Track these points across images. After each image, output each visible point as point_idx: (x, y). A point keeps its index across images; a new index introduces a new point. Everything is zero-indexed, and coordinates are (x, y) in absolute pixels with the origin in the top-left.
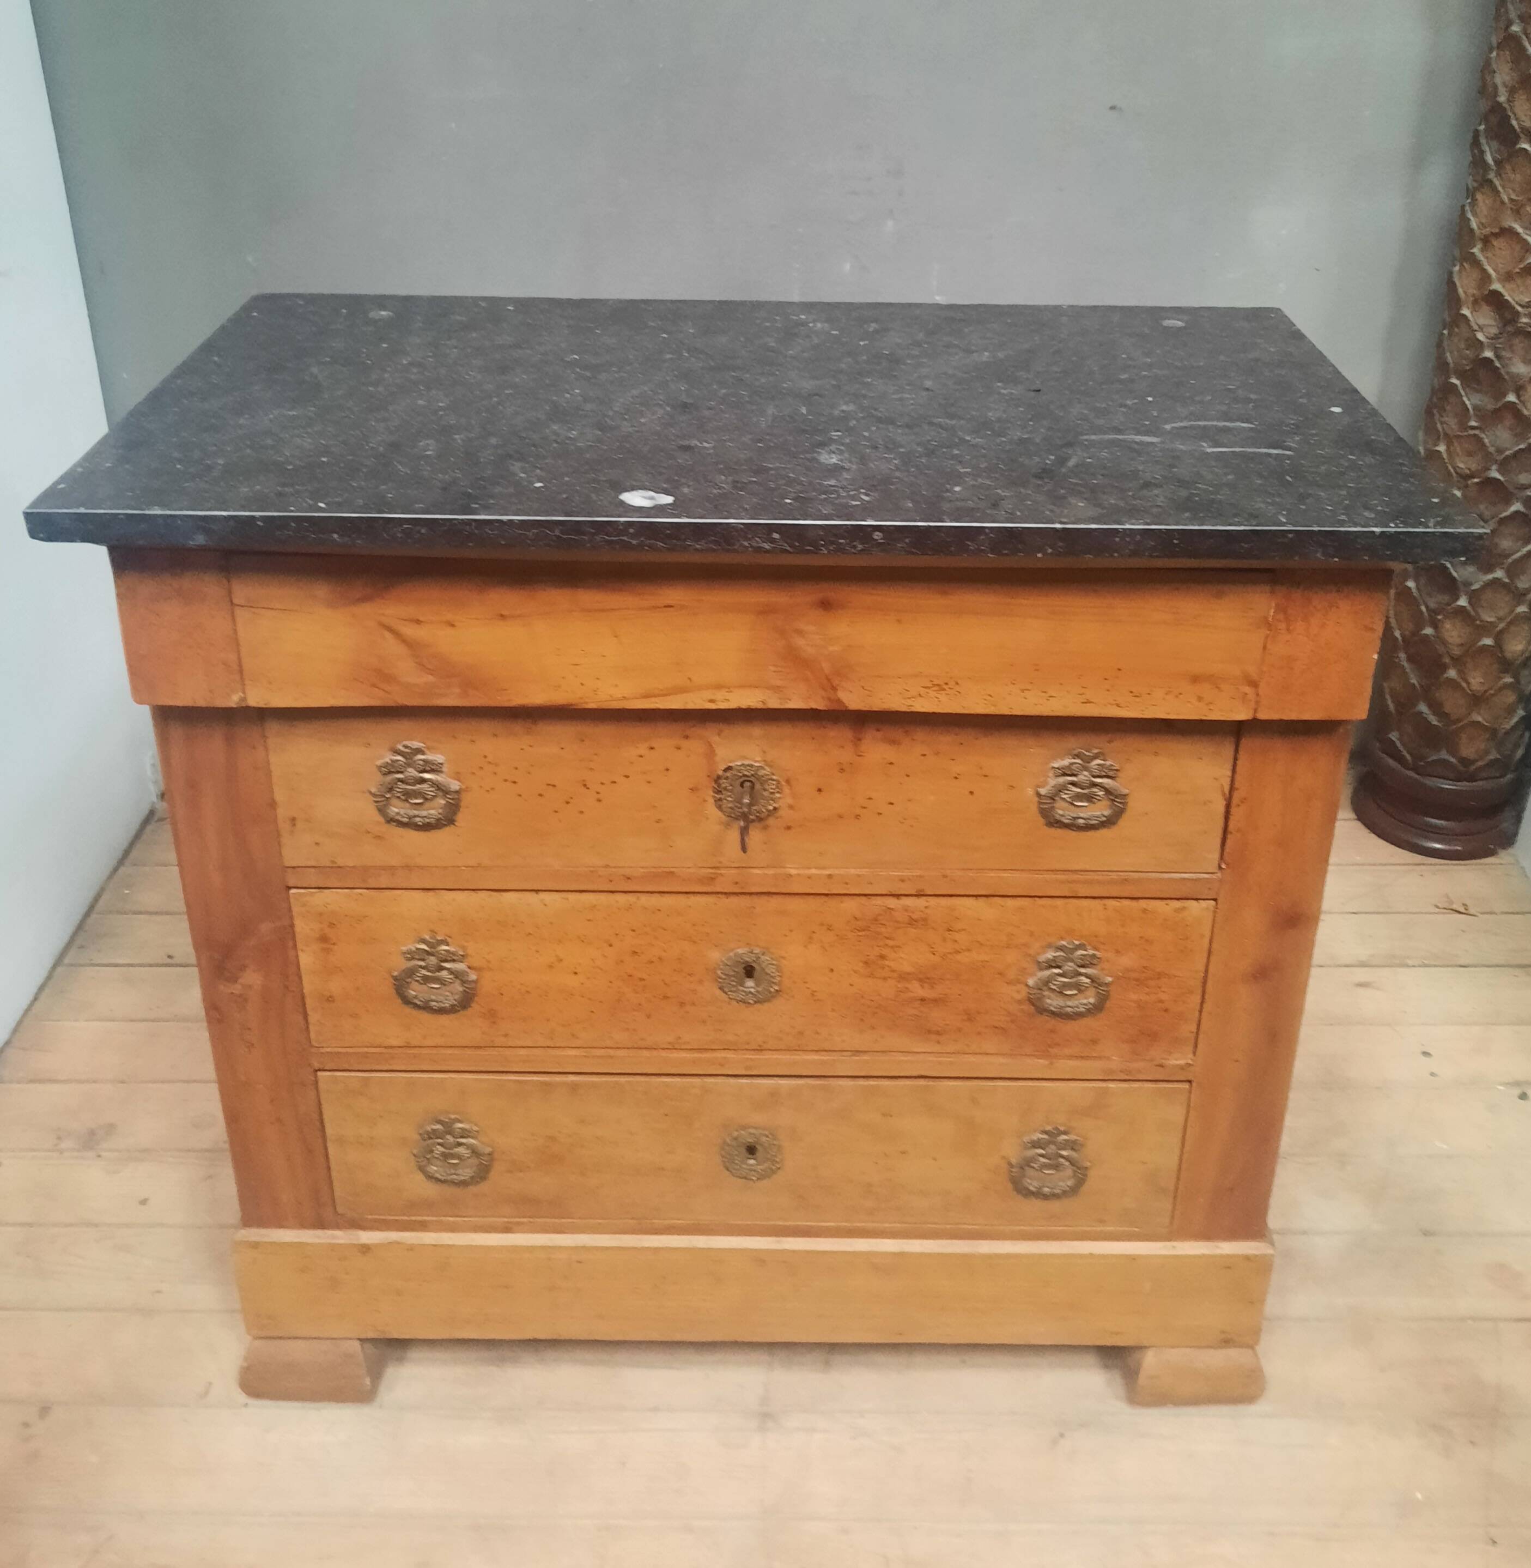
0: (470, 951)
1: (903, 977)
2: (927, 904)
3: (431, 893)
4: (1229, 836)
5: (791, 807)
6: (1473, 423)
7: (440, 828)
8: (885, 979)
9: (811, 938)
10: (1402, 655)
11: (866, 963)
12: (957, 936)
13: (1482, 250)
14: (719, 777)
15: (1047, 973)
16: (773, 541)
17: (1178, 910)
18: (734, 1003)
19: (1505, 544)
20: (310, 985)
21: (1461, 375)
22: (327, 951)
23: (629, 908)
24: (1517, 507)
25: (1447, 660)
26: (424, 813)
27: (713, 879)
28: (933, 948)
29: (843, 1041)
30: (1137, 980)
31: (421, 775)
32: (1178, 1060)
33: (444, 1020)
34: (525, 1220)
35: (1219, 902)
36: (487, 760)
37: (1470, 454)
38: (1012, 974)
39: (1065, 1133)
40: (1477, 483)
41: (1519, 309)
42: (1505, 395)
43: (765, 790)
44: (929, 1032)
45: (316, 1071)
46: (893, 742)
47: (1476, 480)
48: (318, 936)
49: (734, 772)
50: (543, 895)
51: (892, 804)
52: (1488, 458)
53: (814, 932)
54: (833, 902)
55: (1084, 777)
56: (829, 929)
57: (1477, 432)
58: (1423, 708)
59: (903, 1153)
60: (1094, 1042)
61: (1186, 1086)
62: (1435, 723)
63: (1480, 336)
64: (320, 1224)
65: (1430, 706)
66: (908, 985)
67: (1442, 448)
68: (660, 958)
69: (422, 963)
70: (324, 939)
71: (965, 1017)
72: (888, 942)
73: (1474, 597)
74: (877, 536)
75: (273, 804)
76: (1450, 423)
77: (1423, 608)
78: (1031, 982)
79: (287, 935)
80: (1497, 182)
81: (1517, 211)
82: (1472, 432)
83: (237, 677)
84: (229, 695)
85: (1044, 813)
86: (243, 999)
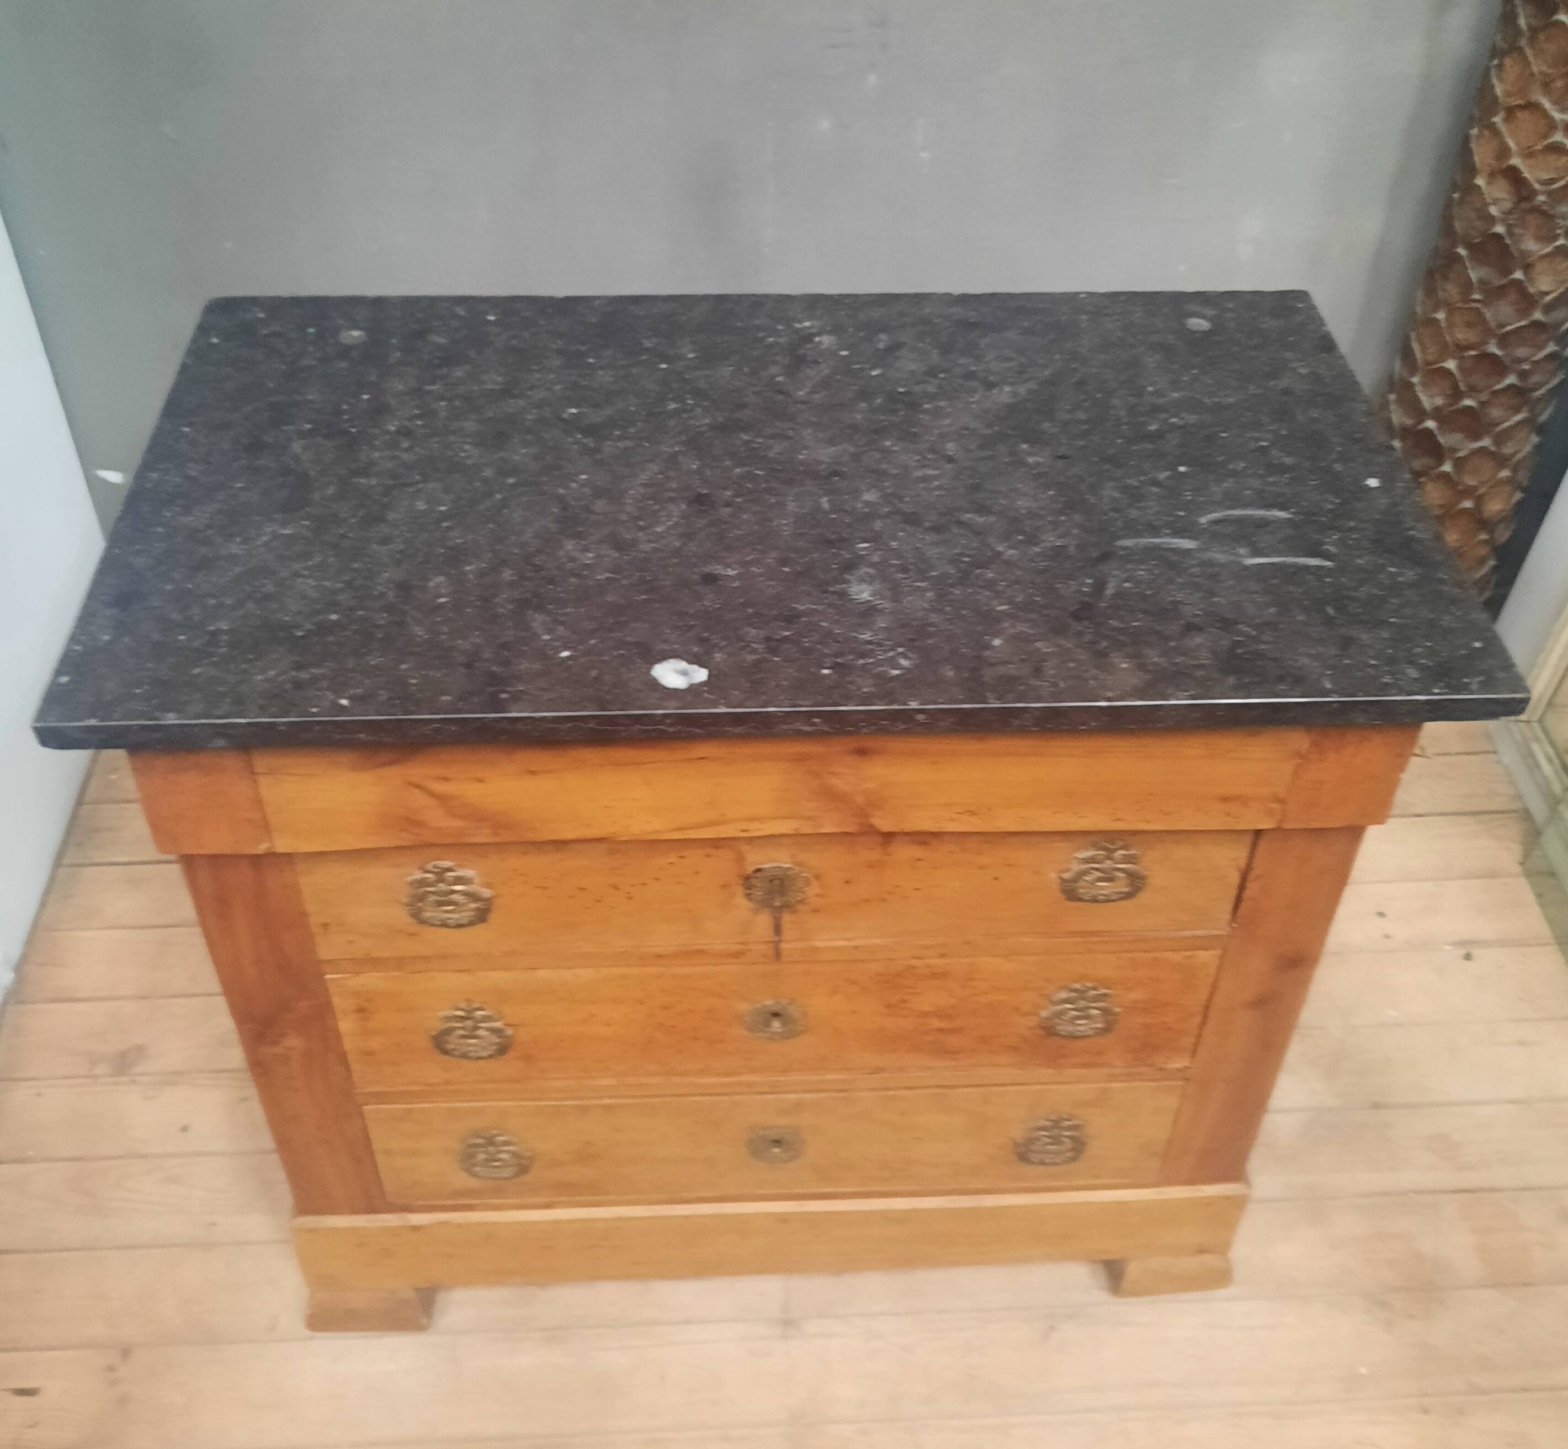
0: (505, 1014)
1: (923, 1015)
3: (466, 974)
5: (819, 897)
6: (1476, 297)
8: (906, 1016)
9: (835, 991)
11: (888, 1006)
12: (976, 984)
13: (1507, 120)
14: (748, 877)
15: (1060, 1008)
16: (813, 724)
17: (1187, 958)
18: (761, 1040)
19: (1496, 413)
20: (350, 1044)
21: (1469, 246)
22: (365, 1019)
23: (661, 976)
24: (1511, 379)
26: (456, 916)
27: (741, 954)
28: (952, 994)
30: (1144, 1009)
32: (1177, 1064)
33: (482, 1063)
34: (565, 1199)
35: (1227, 951)
36: (518, 872)
37: (1469, 325)
38: (1025, 1009)
39: (1069, 1120)
40: (1475, 356)
41: (1537, 186)
42: (1511, 272)
43: (794, 886)
44: (947, 1052)
46: (921, 847)
47: (1473, 353)
48: (355, 1008)
49: (764, 873)
50: (575, 970)
52: (1488, 333)
53: (838, 986)
54: (857, 964)
55: (1107, 863)
56: (854, 984)
57: (1478, 305)
59: (918, 1139)
60: (1100, 1055)
61: (1183, 1083)
63: (1493, 210)
64: (371, 1211)
66: (927, 1020)
67: (1441, 316)
68: (690, 1011)
69: (459, 1025)
71: (980, 1041)
72: (910, 990)
73: (1459, 464)
74: (920, 717)
75: (304, 915)
76: (1451, 291)
78: (1044, 1014)
79: (324, 1011)
80: (1529, 52)
81: (1546, 86)
82: (1474, 305)
83: (262, 831)
84: (256, 845)
85: (1065, 891)
86: (286, 1057)
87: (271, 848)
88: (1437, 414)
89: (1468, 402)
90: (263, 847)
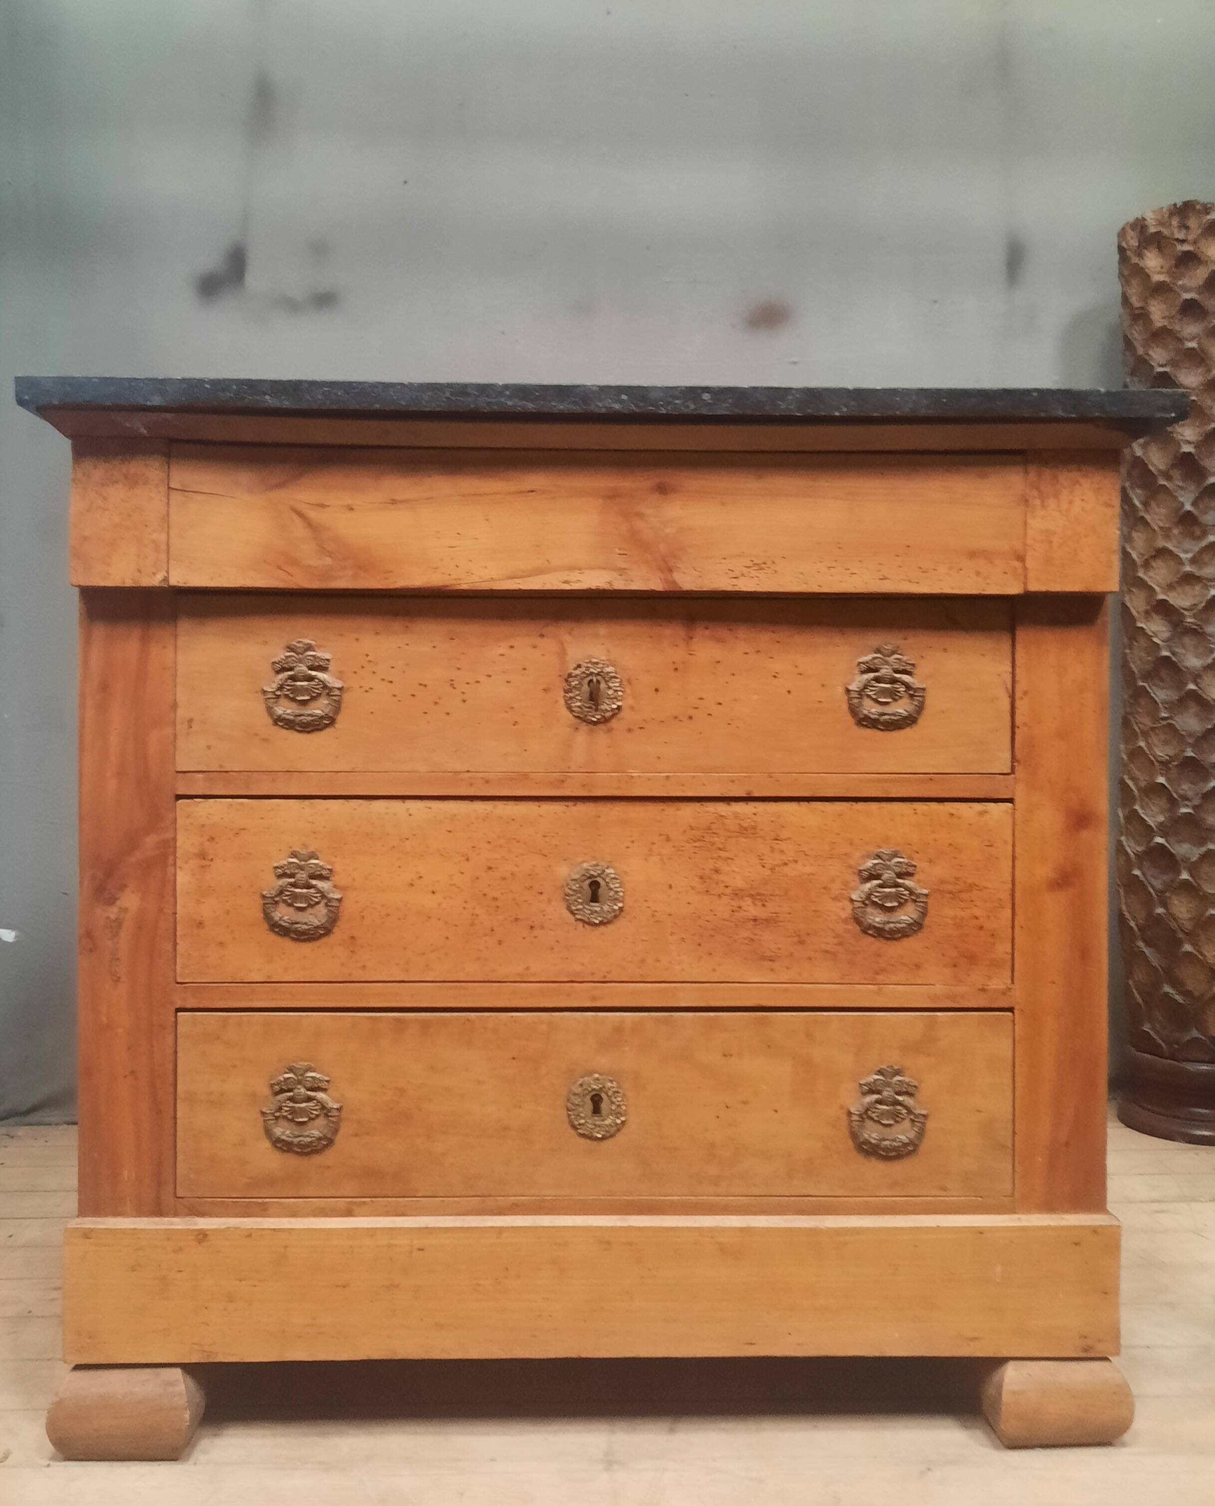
0: (338, 868)
1: (737, 894)
2: (754, 811)
3: (307, 802)
4: (1017, 730)
5: (632, 708)
6: (1164, 715)
7: (320, 730)
8: (719, 896)
9: (651, 850)
10: (1141, 944)
11: (701, 878)
12: (783, 845)
13: (1145, 573)
14: (570, 675)
15: (868, 885)
16: (622, 402)
17: (982, 813)
18: (580, 924)
20: (184, 907)
21: (1147, 677)
22: (203, 868)
23: (486, 818)
25: (1181, 935)
26: (309, 712)
27: (560, 781)
28: (762, 860)
29: (683, 970)
30: (950, 892)
31: (310, 672)
32: (998, 982)
33: (306, 948)
34: (369, 1199)
35: (1017, 801)
36: (369, 658)
37: (1166, 743)
38: (836, 888)
39: (898, 1073)
40: (1177, 766)
41: (1184, 612)
42: (1186, 684)
43: (610, 688)
44: (764, 958)
45: (178, 1010)
46: (720, 640)
48: (197, 851)
49: (583, 669)
50: (410, 804)
51: (720, 704)
52: (1182, 741)
53: (653, 844)
54: (670, 810)
55: (885, 671)
56: (668, 839)
57: (1170, 721)
58: (1167, 989)
59: (745, 1103)
60: (918, 966)
61: (1010, 1014)
62: (1182, 1002)
63: (1157, 641)
64: (159, 1211)
65: (1174, 986)
66: (742, 904)
67: (1142, 744)
68: (513, 874)
69: (292, 880)
70: (202, 855)
71: (796, 939)
72: (722, 853)
73: (1193, 869)
75: (175, 706)
76: (1144, 720)
77: (1151, 890)
78: (854, 897)
79: (168, 849)
80: (1146, 517)
82: (1164, 723)
83: (163, 556)
84: (154, 574)
85: (853, 711)
86: (118, 924)
87: (166, 579)
88: (1163, 829)
89: (1184, 810)
90: (160, 577)
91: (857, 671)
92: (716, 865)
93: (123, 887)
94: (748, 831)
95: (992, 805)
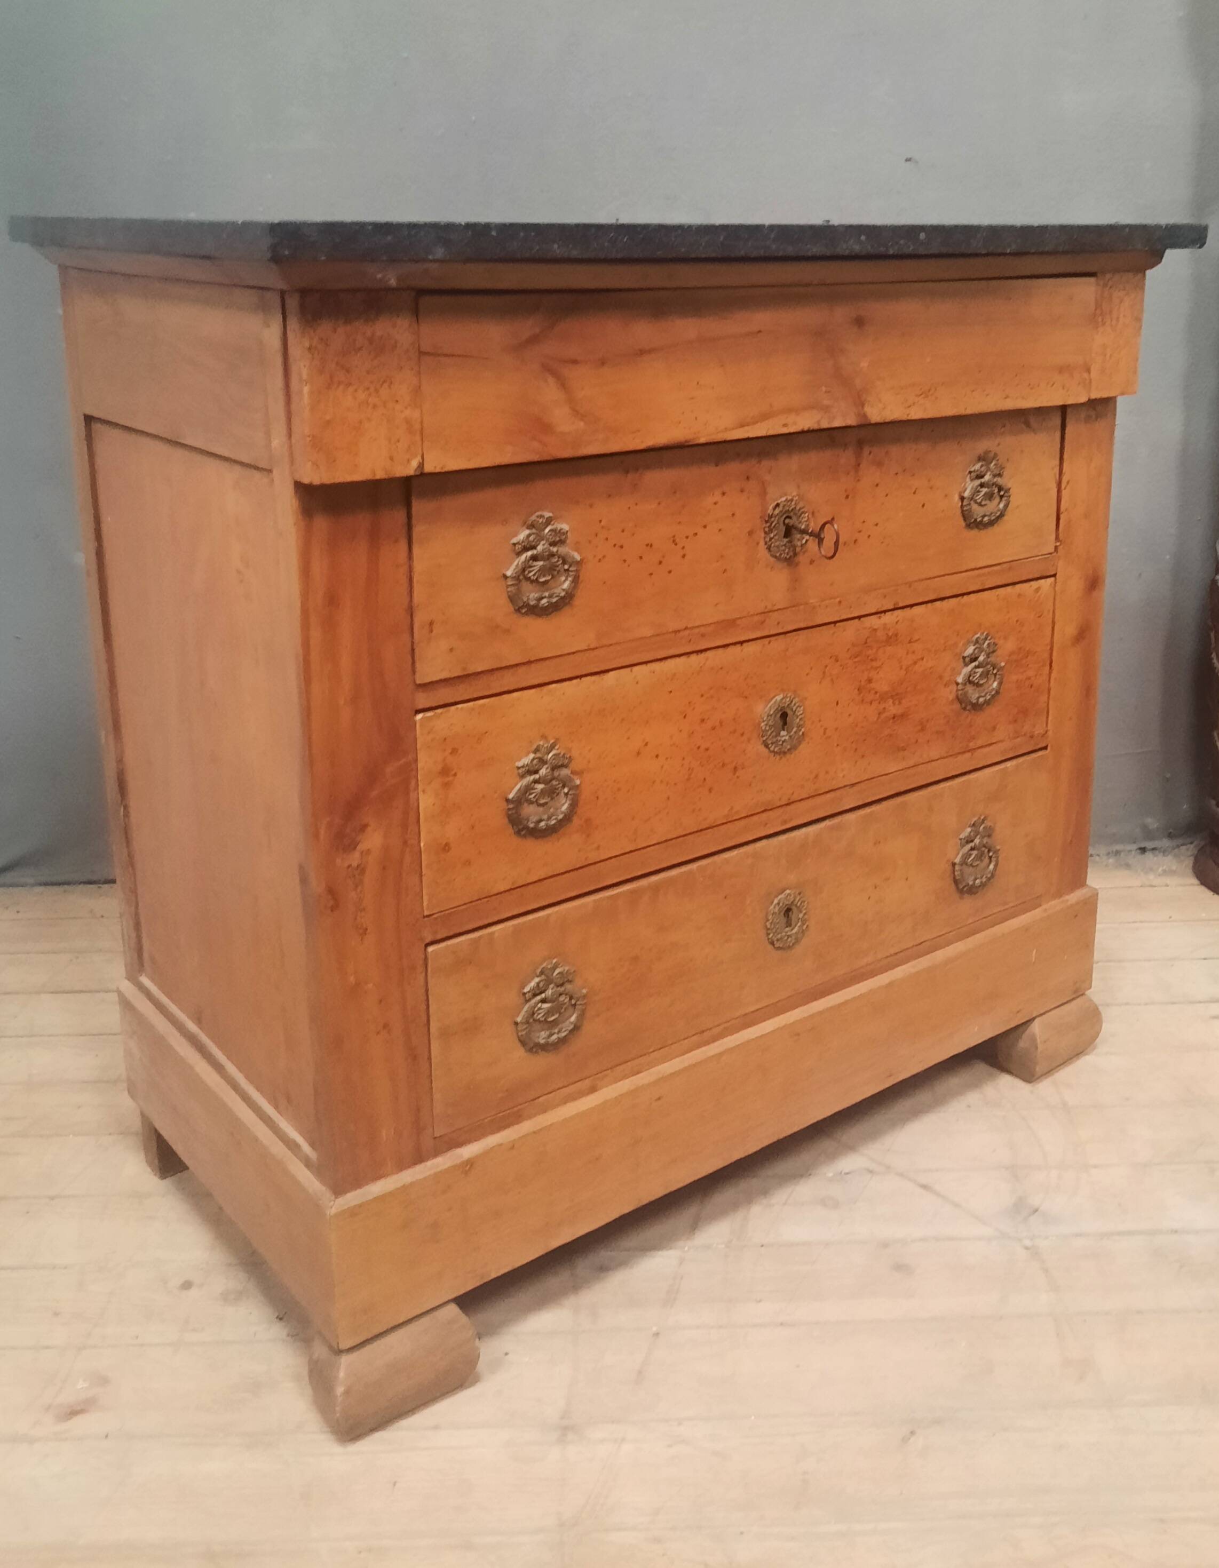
0: (575, 753)
1: (883, 698)
2: (899, 618)
3: (544, 690)
4: (1061, 515)
7: (563, 609)
8: (871, 702)
9: (824, 673)
11: (859, 689)
14: (770, 516)
17: (1038, 589)
18: (772, 756)
20: (428, 833)
22: (446, 785)
23: (700, 670)
26: (550, 593)
27: (763, 622)
29: (845, 776)
31: (551, 548)
32: (1039, 728)
33: (548, 845)
34: (610, 1070)
35: (1058, 575)
39: (984, 821)
43: (798, 522)
45: (427, 945)
48: (439, 768)
49: (781, 508)
50: (635, 671)
51: (877, 525)
53: (826, 667)
54: (840, 629)
55: (988, 477)
60: (995, 727)
61: (1046, 752)
68: (721, 722)
70: (445, 771)
72: (874, 664)
75: (411, 610)
79: (410, 775)
83: (418, 438)
84: (409, 461)
85: (966, 515)
86: (361, 869)
87: (421, 465)
90: (415, 463)
91: (968, 479)
92: (870, 675)
93: (364, 828)
94: (892, 639)
95: (1043, 581)
